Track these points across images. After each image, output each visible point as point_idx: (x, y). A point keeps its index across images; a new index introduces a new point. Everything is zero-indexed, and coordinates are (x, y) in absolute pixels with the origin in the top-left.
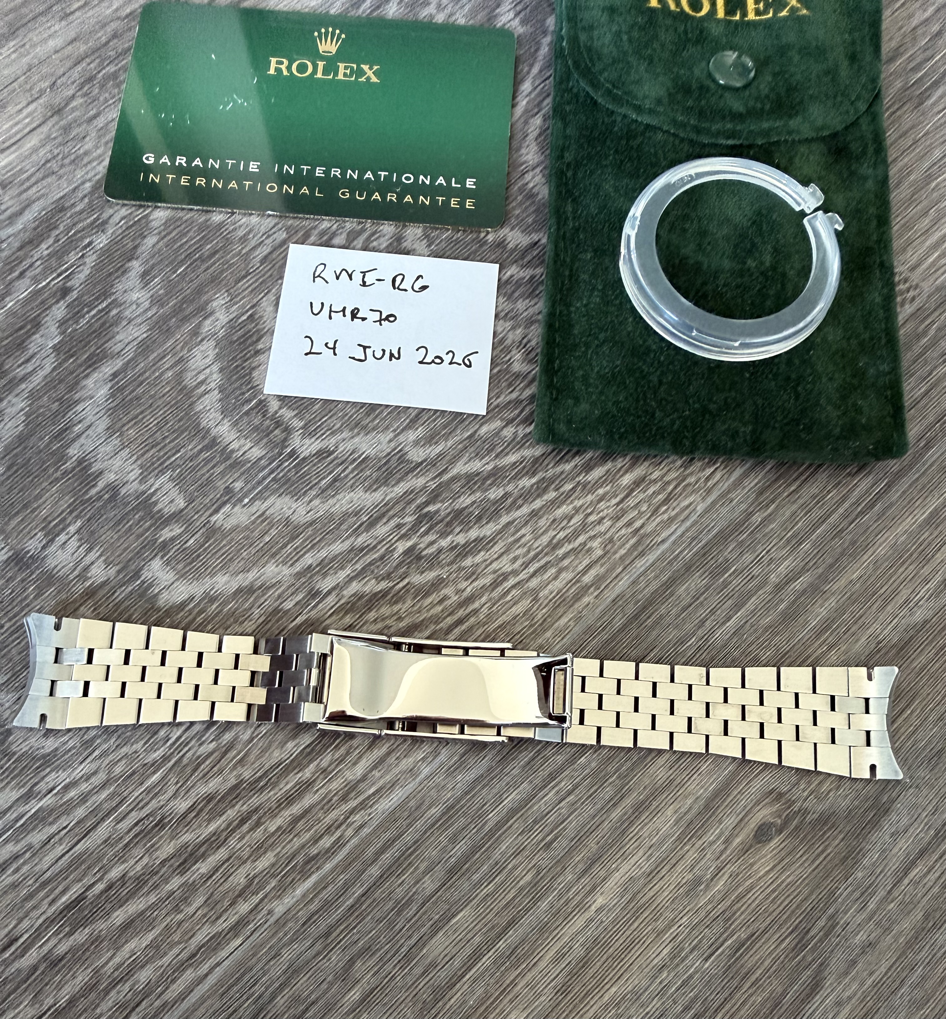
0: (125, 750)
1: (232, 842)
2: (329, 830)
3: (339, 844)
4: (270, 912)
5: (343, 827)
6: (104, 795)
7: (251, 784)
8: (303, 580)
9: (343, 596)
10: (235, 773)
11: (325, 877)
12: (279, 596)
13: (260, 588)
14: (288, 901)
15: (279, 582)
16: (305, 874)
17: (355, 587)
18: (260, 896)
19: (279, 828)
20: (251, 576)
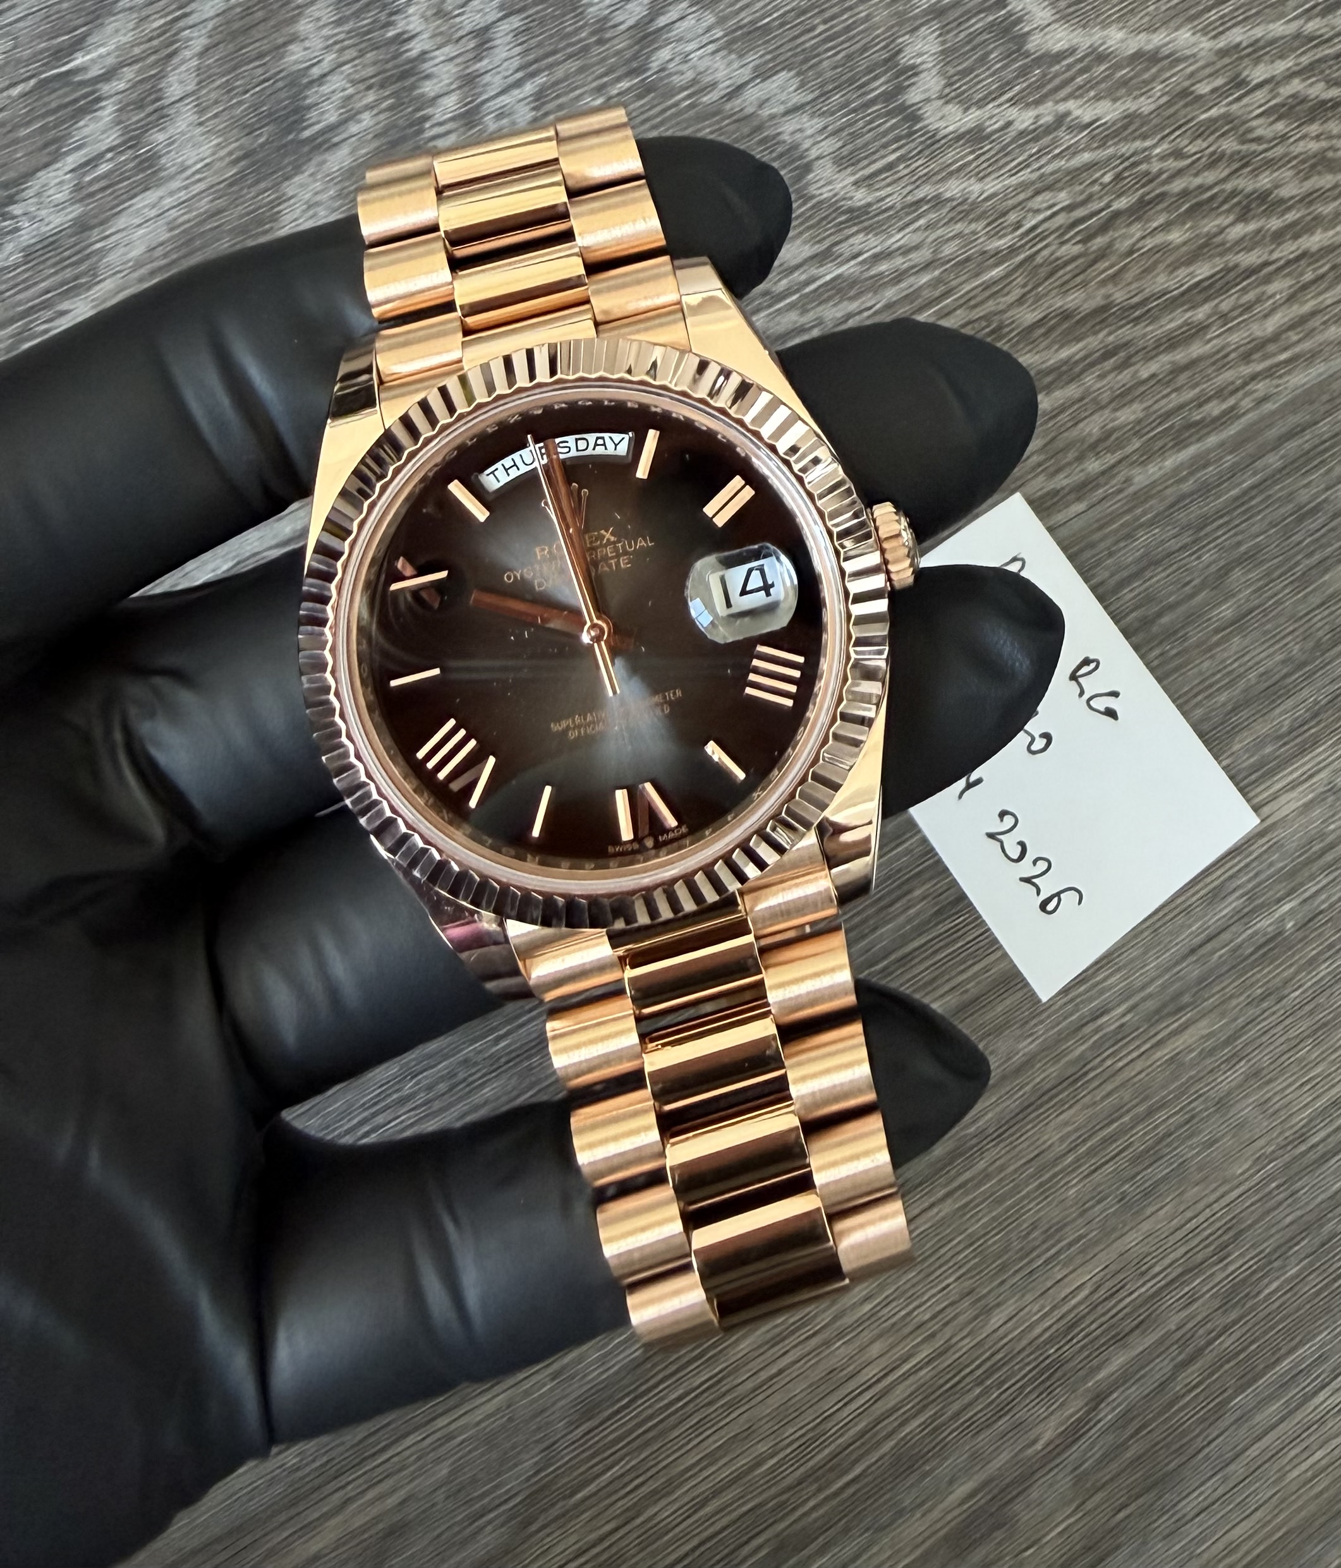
0: (959, 227)
1: (1089, 379)
2: (1220, 394)
3: (1230, 415)
4: (1128, 481)
5: (1240, 394)
6: (925, 278)
7: (1124, 310)
8: (1226, 60)
9: (1278, 94)
10: (1103, 291)
11: (1209, 451)
12: (1192, 74)
13: (1168, 57)
14: (1153, 471)
15: (1194, 55)
16: (1180, 443)
17: (1296, 85)
18: (1118, 455)
19: (1153, 376)
20: (1157, 39)
